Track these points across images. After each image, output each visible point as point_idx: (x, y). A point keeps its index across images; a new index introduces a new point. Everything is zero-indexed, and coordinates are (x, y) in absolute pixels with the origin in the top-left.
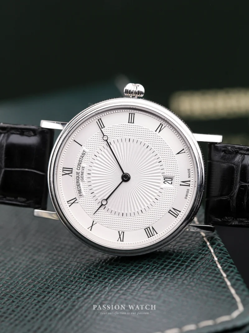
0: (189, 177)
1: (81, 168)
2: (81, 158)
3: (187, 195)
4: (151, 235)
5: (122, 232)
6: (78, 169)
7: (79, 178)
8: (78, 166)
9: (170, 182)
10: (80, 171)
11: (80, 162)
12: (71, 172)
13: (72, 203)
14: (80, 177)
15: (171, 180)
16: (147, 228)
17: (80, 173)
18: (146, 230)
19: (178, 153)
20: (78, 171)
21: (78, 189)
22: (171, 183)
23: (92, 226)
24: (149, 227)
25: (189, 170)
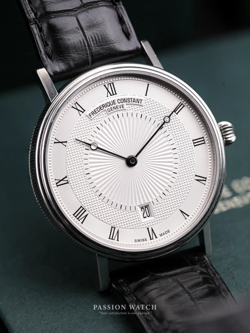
0: (161, 235)
1: (121, 104)
2: (132, 100)
3: (139, 241)
4: (77, 217)
5: (67, 181)
6: (119, 101)
7: (109, 106)
8: (122, 100)
9: (145, 215)
10: (117, 104)
11: (127, 100)
12: (112, 94)
13: (77, 109)
14: (111, 106)
15: (148, 215)
16: (83, 209)
17: (115, 105)
18: (82, 208)
19: (182, 211)
20: (116, 102)
21: (96, 110)
22: (144, 217)
23: (60, 142)
24: (85, 211)
25: (168, 231)
